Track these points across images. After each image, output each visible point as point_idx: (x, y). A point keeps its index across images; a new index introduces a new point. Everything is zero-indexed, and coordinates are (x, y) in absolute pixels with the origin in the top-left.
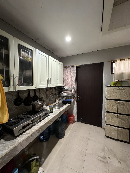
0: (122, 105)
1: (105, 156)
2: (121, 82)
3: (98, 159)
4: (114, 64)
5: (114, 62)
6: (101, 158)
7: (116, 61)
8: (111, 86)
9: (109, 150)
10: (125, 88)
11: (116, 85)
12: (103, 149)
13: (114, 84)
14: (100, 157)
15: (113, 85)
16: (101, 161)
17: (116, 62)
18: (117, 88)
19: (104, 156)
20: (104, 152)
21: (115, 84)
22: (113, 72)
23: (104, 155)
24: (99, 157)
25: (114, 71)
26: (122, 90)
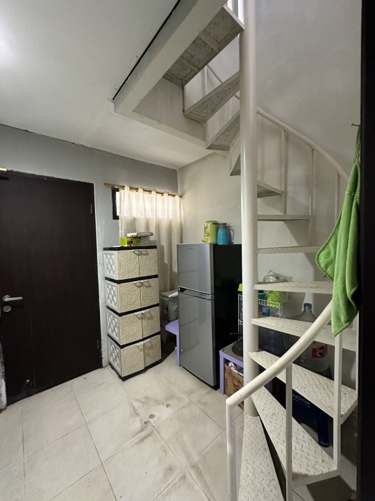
0: (147, 287)
1: (144, 421)
2: (140, 238)
3: (137, 443)
4: (117, 194)
5: (118, 190)
6: (140, 434)
7: (123, 187)
8: (122, 248)
9: (143, 403)
10: (148, 250)
11: (132, 245)
12: (132, 409)
13: (128, 243)
14: (137, 433)
15: (126, 246)
16: (142, 440)
17: (121, 191)
18: (137, 251)
19: (143, 423)
20: (137, 414)
21: (130, 243)
22: (118, 214)
23: (142, 421)
24: (134, 436)
25: (120, 212)
26: (145, 255)
